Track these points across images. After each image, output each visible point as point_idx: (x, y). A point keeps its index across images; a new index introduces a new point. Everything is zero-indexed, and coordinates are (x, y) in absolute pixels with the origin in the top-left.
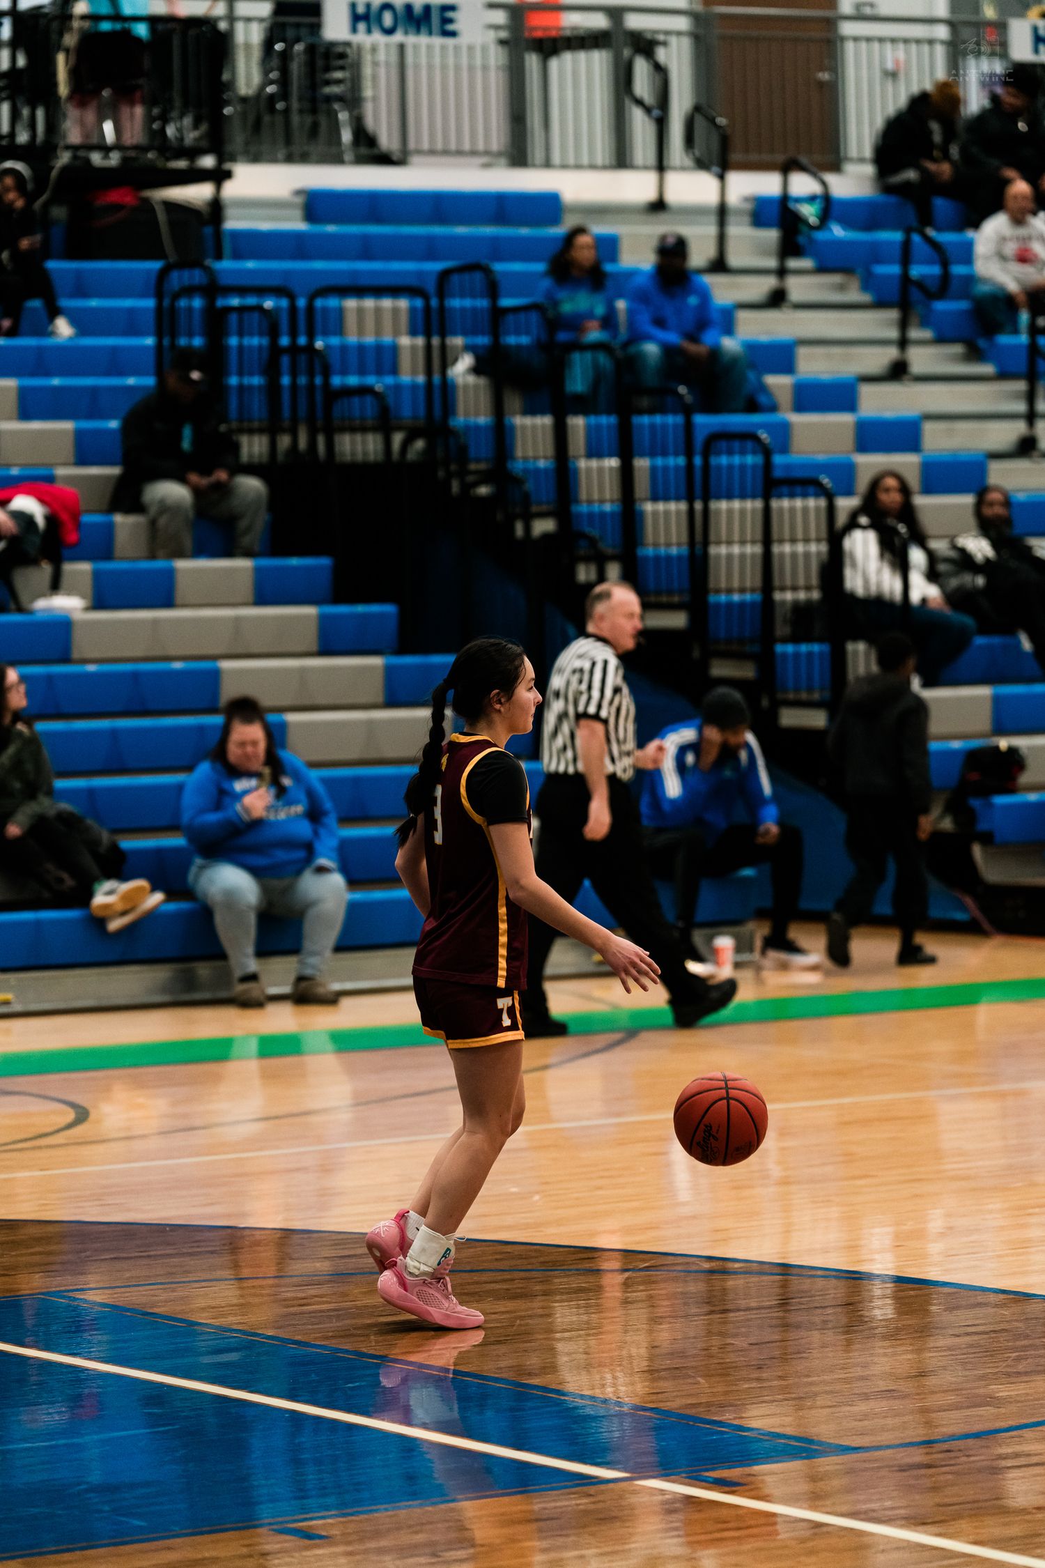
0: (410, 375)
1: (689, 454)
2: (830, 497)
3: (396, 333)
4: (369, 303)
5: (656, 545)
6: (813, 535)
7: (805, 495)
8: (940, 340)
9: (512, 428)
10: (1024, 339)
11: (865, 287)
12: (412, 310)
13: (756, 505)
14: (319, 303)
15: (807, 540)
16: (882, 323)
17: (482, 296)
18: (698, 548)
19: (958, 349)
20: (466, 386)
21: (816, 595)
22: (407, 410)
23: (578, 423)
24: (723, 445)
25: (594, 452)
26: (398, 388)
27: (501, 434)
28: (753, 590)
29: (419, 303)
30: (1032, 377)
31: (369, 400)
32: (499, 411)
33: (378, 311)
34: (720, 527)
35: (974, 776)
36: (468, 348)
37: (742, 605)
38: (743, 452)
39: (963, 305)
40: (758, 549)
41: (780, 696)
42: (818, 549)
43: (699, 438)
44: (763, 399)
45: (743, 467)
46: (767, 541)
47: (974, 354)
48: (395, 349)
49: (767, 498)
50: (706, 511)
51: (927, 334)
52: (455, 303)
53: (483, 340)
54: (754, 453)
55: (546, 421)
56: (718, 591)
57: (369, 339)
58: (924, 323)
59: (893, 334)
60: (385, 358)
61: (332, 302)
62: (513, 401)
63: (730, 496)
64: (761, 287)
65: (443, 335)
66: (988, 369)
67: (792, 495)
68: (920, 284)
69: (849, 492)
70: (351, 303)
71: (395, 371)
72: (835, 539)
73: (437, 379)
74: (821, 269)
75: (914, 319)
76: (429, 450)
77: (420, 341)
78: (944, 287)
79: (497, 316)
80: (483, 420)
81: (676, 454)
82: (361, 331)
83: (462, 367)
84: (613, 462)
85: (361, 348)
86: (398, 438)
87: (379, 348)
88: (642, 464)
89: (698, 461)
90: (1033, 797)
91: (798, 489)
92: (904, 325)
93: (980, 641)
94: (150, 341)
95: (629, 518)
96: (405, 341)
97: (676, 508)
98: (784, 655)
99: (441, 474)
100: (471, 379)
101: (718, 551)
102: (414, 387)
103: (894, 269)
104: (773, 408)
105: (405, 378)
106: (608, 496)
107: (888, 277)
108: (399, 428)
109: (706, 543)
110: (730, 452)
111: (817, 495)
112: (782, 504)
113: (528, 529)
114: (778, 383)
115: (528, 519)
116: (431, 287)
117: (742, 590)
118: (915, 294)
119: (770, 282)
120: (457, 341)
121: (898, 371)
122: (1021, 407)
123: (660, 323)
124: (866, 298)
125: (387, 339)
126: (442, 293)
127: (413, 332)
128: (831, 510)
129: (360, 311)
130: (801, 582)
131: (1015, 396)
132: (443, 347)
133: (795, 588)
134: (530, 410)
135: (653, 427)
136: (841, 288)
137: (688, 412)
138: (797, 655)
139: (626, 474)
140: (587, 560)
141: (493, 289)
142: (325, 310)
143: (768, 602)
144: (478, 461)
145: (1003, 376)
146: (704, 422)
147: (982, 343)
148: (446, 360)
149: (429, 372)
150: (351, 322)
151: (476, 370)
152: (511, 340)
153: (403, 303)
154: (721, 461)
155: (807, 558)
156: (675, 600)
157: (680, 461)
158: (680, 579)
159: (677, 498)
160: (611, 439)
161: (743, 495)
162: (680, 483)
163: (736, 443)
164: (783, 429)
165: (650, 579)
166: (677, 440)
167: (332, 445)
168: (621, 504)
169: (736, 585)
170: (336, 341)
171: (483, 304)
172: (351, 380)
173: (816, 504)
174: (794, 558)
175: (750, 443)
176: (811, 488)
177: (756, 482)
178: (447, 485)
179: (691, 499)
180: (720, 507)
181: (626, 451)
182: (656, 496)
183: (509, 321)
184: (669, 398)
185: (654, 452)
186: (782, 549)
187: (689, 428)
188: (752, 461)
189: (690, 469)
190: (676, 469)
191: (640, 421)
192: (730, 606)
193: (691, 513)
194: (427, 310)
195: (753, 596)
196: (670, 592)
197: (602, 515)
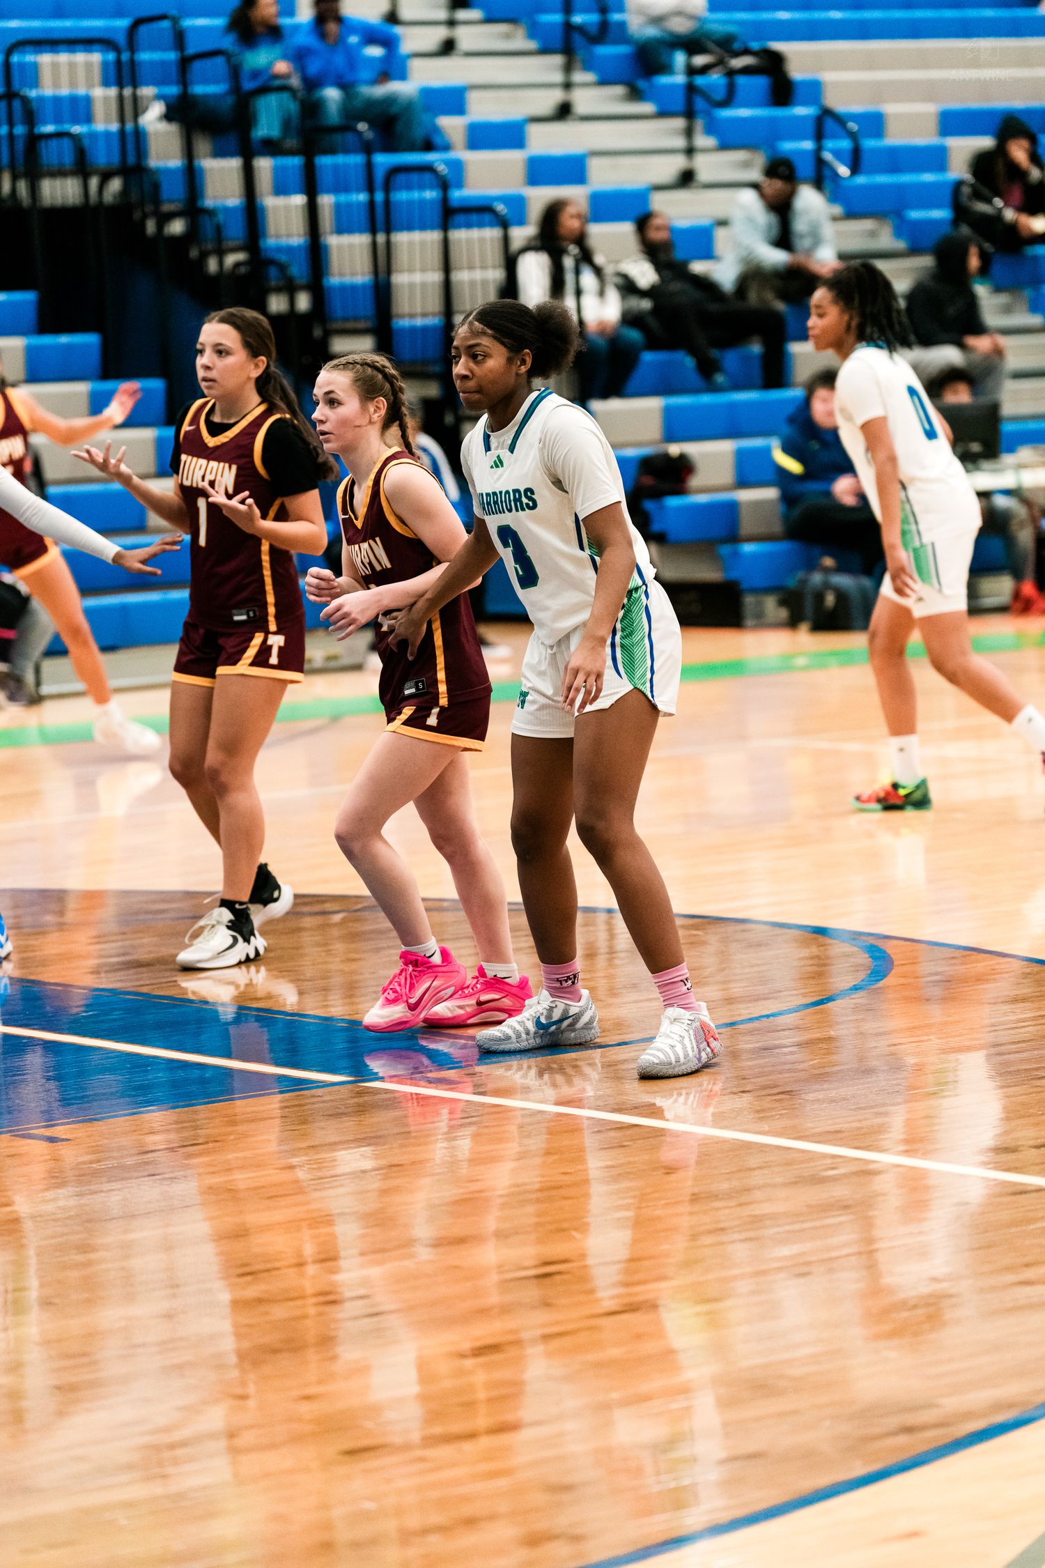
0: (105, 123)
1: (370, 189)
2: (504, 224)
3: (90, 85)
4: (63, 58)
5: (341, 275)
6: (490, 262)
7: (481, 225)
8: (603, 82)
9: (201, 171)
10: (679, 79)
11: (532, 35)
12: (105, 65)
13: (433, 237)
14: (15, 58)
15: (484, 267)
16: (549, 68)
17: (170, 49)
18: (382, 276)
19: (619, 90)
20: (156, 133)
22: (103, 156)
23: (264, 165)
24: (401, 178)
25: (281, 189)
26: (93, 136)
27: (192, 176)
28: (434, 314)
29: (111, 56)
30: (689, 114)
31: (66, 143)
32: (189, 154)
33: (72, 66)
34: (402, 256)
35: (648, 481)
36: (159, 97)
37: (424, 330)
38: (422, 187)
39: (623, 49)
40: (436, 277)
41: (461, 412)
42: (496, 275)
43: (379, 175)
44: (437, 140)
45: (422, 202)
46: (447, 268)
47: (635, 94)
48: (88, 101)
49: (445, 226)
50: (388, 243)
51: (589, 77)
52: (144, 56)
53: (173, 90)
54: (431, 187)
55: (234, 164)
56: (402, 316)
57: (65, 91)
58: (587, 67)
59: (558, 77)
60: (81, 108)
61: (29, 58)
62: (202, 145)
63: (410, 228)
64: (433, 37)
65: (135, 85)
66: (647, 108)
67: (469, 226)
68: (581, 29)
69: (521, 222)
70: (45, 59)
71: (89, 119)
72: (510, 264)
73: (129, 126)
74: (489, 20)
75: (578, 64)
76: (125, 192)
77: (113, 92)
78: (604, 32)
79: (185, 63)
80: (175, 162)
81: (358, 191)
82: (56, 85)
83: (152, 116)
84: (299, 200)
85: (57, 100)
86: (94, 182)
87: (74, 100)
88: (326, 201)
89: (379, 197)
90: (702, 499)
91: (474, 217)
92: (568, 68)
93: (648, 357)
95: (316, 252)
96: (98, 92)
97: (361, 240)
99: (137, 215)
100: (164, 127)
101: (400, 279)
102: (107, 134)
103: (556, 18)
104: (447, 148)
105: (100, 126)
106: (295, 232)
107: (551, 25)
108: (96, 172)
109: (389, 272)
110: (409, 187)
111: (491, 225)
112: (458, 235)
113: (221, 263)
114: (451, 125)
115: (221, 253)
116: (121, 40)
117: (424, 315)
118: (578, 39)
119: (441, 33)
120: (147, 91)
121: (564, 112)
122: (680, 142)
124: (532, 45)
125: (81, 91)
126: (132, 46)
127: (106, 83)
128: (506, 240)
129: (55, 65)
131: (674, 132)
132: (135, 98)
134: (219, 153)
135: (336, 168)
136: (508, 36)
137: (368, 149)
139: (312, 210)
140: (278, 290)
141: (179, 38)
142: (22, 66)
144: (171, 201)
145: (662, 114)
146: (383, 160)
147: (642, 84)
149: (122, 120)
150: (46, 76)
151: (168, 117)
152: (199, 89)
153: (96, 57)
154: (401, 196)
155: (484, 283)
156: (361, 325)
157: (362, 197)
158: (366, 307)
159: (360, 231)
160: (296, 178)
161: (423, 227)
162: (363, 217)
163: (415, 177)
164: (457, 166)
165: (337, 307)
166: (359, 177)
167: (34, 190)
168: (308, 238)
169: (419, 310)
170: (33, 93)
171: (172, 56)
172: (49, 128)
173: (492, 234)
174: (472, 283)
175: (427, 177)
176: (487, 217)
177: (435, 214)
178: (143, 226)
179: (373, 231)
180: (401, 238)
181: (311, 188)
182: (340, 230)
183: (197, 66)
184: (350, 137)
185: (337, 189)
186: (461, 276)
187: (369, 167)
188: (431, 195)
189: (371, 204)
190: (359, 204)
191: (324, 162)
192: (413, 330)
193: (374, 244)
194: (118, 62)
195: (435, 321)
196: (356, 319)
197: (290, 250)
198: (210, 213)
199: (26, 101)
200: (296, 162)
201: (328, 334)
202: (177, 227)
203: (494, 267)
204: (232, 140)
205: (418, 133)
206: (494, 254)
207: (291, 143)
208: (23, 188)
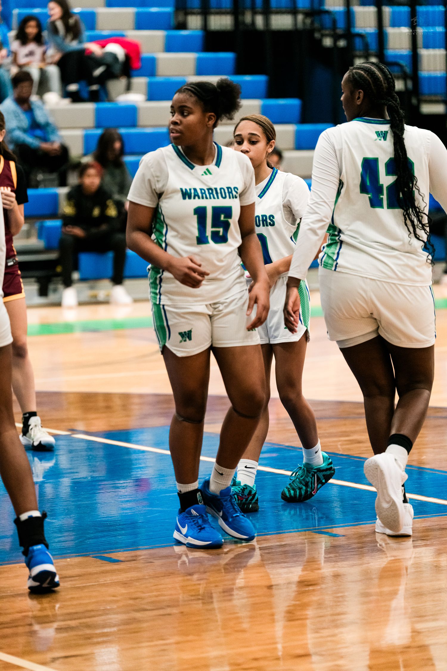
5: (428, 70)
9: (354, 13)
22: (303, 4)
23: (387, 10)
25: (395, 24)
27: (349, 15)
32: (348, 3)
55: (372, 10)
76: (313, 23)
80: (340, 8)
81: (439, 25)
84: (405, 30)
86: (300, 17)
88: (420, 30)
95: (415, 58)
97: (440, 53)
99: (316, 36)
106: (404, 47)
108: (300, 13)
134: (363, 4)
135: (428, 13)
139: (414, 36)
140: (399, 78)
157: (441, 29)
158: (441, 88)
159: (439, 47)
160: (405, 17)
162: (442, 40)
165: (425, 88)
166: (441, 18)
167: (267, 22)
168: (411, 51)
178: (320, 41)
181: (413, 24)
182: (427, 47)
185: (427, 24)
190: (440, 33)
191: (421, 9)
196: (436, 94)
197: (401, 57)
198: (360, 36)
200: (405, 9)
201: (420, 102)
202: (342, 43)
208: (259, 21)
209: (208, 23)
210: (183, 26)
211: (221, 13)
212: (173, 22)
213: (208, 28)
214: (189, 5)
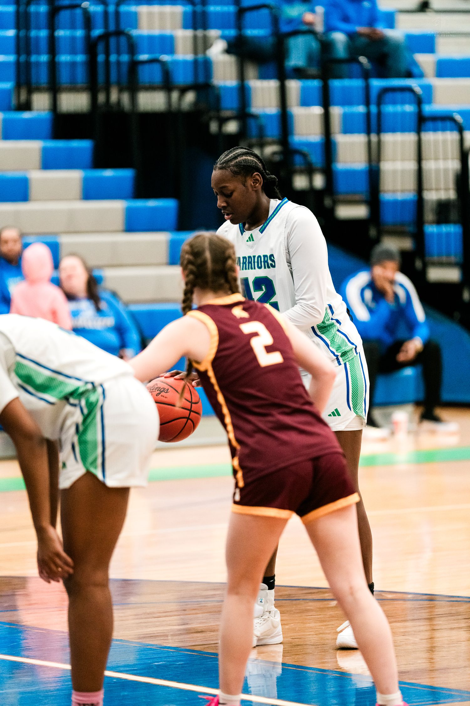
0: (184, 54)
1: (367, 103)
2: (460, 129)
3: (174, 28)
4: (156, 9)
5: (345, 163)
6: (450, 156)
7: (444, 130)
9: (250, 89)
12: (185, 14)
13: (411, 137)
14: (123, 8)
15: (445, 159)
17: (230, 4)
18: (374, 163)
20: (219, 62)
21: (451, 195)
22: (182, 77)
23: (294, 85)
24: (389, 96)
25: (305, 102)
26: (176, 63)
27: (243, 92)
28: (409, 191)
29: (190, 8)
31: (157, 67)
32: (242, 77)
33: (162, 14)
34: (388, 150)
37: (403, 203)
38: (403, 103)
40: (412, 166)
41: (428, 259)
42: (453, 165)
43: (374, 94)
44: (415, 71)
45: (404, 114)
46: (419, 159)
48: (172, 39)
49: (419, 130)
50: (379, 143)
52: (212, 9)
53: (232, 33)
54: (410, 103)
55: (272, 84)
56: (387, 192)
57: (156, 32)
60: (167, 44)
61: (133, 8)
62: (251, 71)
63: (394, 130)
65: (205, 29)
67: (435, 130)
70: (143, 9)
71: (173, 51)
72: (463, 157)
73: (200, 57)
76: (197, 102)
77: (189, 33)
79: (241, 13)
80: (232, 82)
81: (358, 104)
82: (151, 27)
83: (217, 50)
84: (318, 110)
85: (151, 38)
86: (175, 95)
87: (162, 38)
88: (336, 111)
89: (374, 109)
91: (440, 124)
94: (11, 33)
95: (328, 146)
96: (180, 33)
97: (360, 139)
98: (432, 234)
99: (205, 118)
100: (225, 58)
101: (386, 166)
102: (185, 62)
105: (180, 56)
106: (314, 132)
108: (176, 88)
109: (379, 160)
110: (394, 103)
111: (451, 130)
112: (429, 137)
113: (262, 153)
114: (425, 60)
115: (263, 145)
117: (403, 191)
120: (213, 33)
123: (346, 19)
125: (168, 32)
127: (185, 27)
128: (462, 141)
129: (150, 14)
130: (442, 186)
132: (205, 38)
133: (437, 190)
134: (263, 76)
135: (344, 88)
137: (366, 75)
138: (439, 235)
139: (326, 118)
140: (301, 172)
142: (127, 13)
143: (420, 201)
144: (228, 109)
146: (377, 83)
148: (206, 44)
149: (195, 52)
150: (144, 21)
151: (228, 51)
152: (250, 32)
153: (179, 9)
154: (389, 109)
155: (446, 170)
156: (357, 197)
157: (361, 109)
158: (363, 186)
159: (359, 132)
160: (316, 95)
161: (403, 130)
162: (361, 123)
163: (399, 95)
164: (428, 89)
165: (341, 186)
166: (360, 95)
167: (133, 100)
168: (323, 137)
169: (399, 187)
170: (134, 33)
171: (231, 9)
172: (144, 57)
173: (452, 137)
174: (437, 171)
175: (408, 95)
176: (449, 124)
177: (413, 122)
178: (207, 127)
179: (368, 132)
180: (388, 138)
181: (326, 103)
182: (345, 131)
183: (249, 17)
184: (355, 68)
185: (344, 103)
186: (429, 165)
187: (367, 89)
188: (410, 108)
189: (368, 115)
190: (359, 114)
191: (336, 84)
192: (395, 203)
193: (369, 143)
194: (194, 13)
195: (410, 195)
196: (354, 193)
197: (310, 145)
198: (255, 117)
199: (129, 38)
200: (315, 84)
201: (335, 203)
202: (232, 127)
203: (453, 159)
204: (272, 68)
205: (403, 66)
206: (454, 151)
207: (313, 70)
208: (126, 98)
209: (58, 103)
210: (27, 106)
211: (73, 89)
212: (14, 102)
213: (58, 110)
214: (34, 80)
